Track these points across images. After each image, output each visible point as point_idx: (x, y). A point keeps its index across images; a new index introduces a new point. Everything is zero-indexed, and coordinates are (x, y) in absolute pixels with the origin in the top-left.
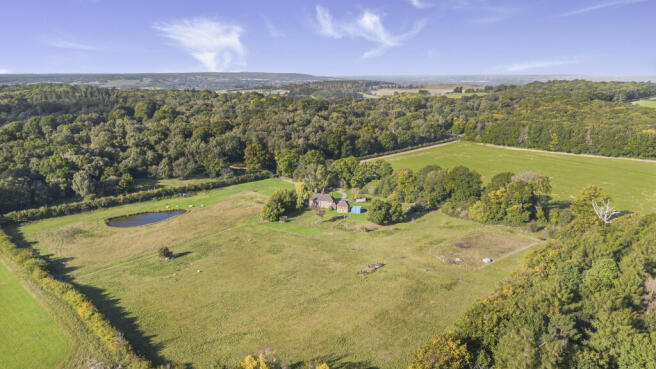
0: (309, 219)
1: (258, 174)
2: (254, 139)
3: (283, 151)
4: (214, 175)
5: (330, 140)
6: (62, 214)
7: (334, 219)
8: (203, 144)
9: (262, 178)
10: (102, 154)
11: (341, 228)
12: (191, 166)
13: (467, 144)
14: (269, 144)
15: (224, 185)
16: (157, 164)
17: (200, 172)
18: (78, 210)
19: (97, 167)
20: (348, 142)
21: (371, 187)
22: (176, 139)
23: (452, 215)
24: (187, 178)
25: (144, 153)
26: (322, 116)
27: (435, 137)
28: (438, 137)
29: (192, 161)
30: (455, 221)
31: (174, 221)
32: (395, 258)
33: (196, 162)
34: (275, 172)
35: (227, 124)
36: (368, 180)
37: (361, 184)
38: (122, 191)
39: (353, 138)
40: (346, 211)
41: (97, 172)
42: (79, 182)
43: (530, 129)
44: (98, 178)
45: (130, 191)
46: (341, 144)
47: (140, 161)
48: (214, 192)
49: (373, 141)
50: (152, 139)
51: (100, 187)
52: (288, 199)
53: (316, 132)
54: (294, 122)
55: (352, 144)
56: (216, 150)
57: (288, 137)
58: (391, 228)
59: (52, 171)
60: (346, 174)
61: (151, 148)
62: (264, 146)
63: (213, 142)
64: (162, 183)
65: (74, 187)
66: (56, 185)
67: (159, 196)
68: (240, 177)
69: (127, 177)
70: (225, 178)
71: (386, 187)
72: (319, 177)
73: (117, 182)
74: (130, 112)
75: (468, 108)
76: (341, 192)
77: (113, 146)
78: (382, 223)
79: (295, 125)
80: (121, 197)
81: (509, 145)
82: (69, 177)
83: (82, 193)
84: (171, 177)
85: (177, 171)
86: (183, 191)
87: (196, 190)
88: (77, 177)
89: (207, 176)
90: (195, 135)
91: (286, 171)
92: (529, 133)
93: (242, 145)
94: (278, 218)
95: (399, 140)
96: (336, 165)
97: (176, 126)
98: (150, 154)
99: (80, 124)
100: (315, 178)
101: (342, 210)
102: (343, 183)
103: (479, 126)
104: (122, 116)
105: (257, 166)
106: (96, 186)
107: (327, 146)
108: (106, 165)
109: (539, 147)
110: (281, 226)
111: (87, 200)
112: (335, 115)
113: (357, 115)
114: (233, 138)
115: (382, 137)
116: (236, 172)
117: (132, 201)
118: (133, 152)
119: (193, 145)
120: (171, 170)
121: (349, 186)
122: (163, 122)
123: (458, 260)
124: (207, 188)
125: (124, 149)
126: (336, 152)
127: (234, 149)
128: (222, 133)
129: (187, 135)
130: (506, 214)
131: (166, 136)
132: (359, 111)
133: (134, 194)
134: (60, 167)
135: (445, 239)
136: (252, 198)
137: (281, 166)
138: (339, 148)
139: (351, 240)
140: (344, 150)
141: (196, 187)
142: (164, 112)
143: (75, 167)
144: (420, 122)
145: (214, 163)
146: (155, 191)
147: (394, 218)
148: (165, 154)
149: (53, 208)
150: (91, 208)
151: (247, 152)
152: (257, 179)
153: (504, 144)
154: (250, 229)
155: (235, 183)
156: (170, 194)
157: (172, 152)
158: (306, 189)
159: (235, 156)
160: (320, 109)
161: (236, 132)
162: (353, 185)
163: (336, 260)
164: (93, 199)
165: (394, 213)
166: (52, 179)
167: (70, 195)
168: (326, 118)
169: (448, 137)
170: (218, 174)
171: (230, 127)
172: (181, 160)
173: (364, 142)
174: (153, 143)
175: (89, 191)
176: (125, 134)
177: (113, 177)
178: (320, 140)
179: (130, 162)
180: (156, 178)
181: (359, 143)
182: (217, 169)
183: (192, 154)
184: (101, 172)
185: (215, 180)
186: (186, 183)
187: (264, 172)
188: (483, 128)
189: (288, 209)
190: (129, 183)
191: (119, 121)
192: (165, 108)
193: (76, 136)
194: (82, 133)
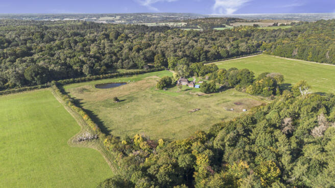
0: (176, 89)
1: (159, 68)
2: (159, 52)
3: (172, 58)
4: (140, 67)
5: (195, 53)
7: (187, 90)
8: (137, 54)
9: (162, 70)
10: (94, 57)
11: (188, 94)
12: (131, 63)
14: (166, 54)
15: (145, 72)
16: (117, 62)
17: (135, 66)
18: (85, 81)
19: (92, 63)
20: (204, 54)
21: (207, 76)
22: (125, 51)
24: (129, 69)
25: (111, 57)
26: (194, 40)
27: (250, 52)
28: (252, 52)
29: (132, 61)
31: (121, 87)
32: (206, 107)
33: (133, 62)
34: (167, 68)
35: (149, 44)
36: (207, 73)
37: (203, 75)
38: (102, 74)
39: (207, 52)
40: (193, 87)
41: (92, 65)
42: (85, 69)
44: (93, 68)
45: (105, 74)
46: (200, 55)
47: (109, 61)
48: (140, 76)
49: (216, 53)
50: (116, 50)
51: (93, 71)
52: (168, 80)
53: (189, 49)
54: (180, 43)
55: (206, 55)
56: (142, 57)
57: (175, 51)
58: (209, 95)
59: (75, 64)
60: (197, 70)
61: (115, 54)
62: (164, 55)
63: (141, 52)
64: (118, 70)
65: (83, 71)
66: (77, 70)
67: (117, 76)
68: (152, 69)
69: (104, 67)
70: (145, 69)
71: (213, 76)
73: (100, 69)
74: (107, 37)
75: (272, 37)
76: (194, 79)
77: (99, 53)
78: (206, 93)
79: (180, 45)
80: (101, 76)
81: (287, 57)
82: (81, 66)
83: (86, 74)
84: (122, 68)
85: (125, 66)
86: (127, 74)
87: (132, 74)
88: (85, 67)
89: (138, 68)
90: (134, 49)
91: (172, 67)
92: (298, 52)
93: (154, 54)
94: (163, 88)
95: (230, 53)
96: (193, 65)
97: (127, 45)
98: (114, 58)
99: (86, 42)
100: (183, 71)
101: (191, 86)
102: (195, 74)
103: (273, 46)
105: (160, 64)
106: (92, 71)
107: (193, 55)
108: (96, 62)
109: (302, 59)
110: (164, 92)
111: (88, 77)
112: (201, 39)
113: (213, 40)
114: (150, 51)
115: (221, 51)
116: (150, 67)
117: (106, 78)
118: (107, 56)
119: (132, 54)
120: (123, 65)
122: (121, 42)
123: (231, 109)
124: (137, 73)
125: (104, 55)
126: (198, 59)
127: (150, 56)
128: (146, 48)
129: (131, 49)
130: (262, 91)
131: (122, 49)
132: (214, 37)
133: (107, 75)
134: (78, 62)
135: (230, 101)
136: (155, 79)
137: (170, 65)
138: (199, 57)
139: (190, 99)
140: (201, 58)
141: (132, 73)
142: (123, 37)
143: (83, 62)
144: (244, 44)
145: (141, 62)
146: (115, 74)
147: (211, 91)
148: (120, 57)
149: (76, 79)
150: (90, 80)
151: (155, 57)
152: (159, 70)
154: (151, 92)
155: (149, 72)
156: (121, 75)
157: (124, 57)
158: (177, 76)
159: (150, 59)
160: (195, 36)
161: (152, 48)
162: (199, 75)
163: (181, 106)
164: (90, 76)
166: (75, 67)
167: (82, 74)
168: (196, 42)
169: (257, 52)
170: (142, 68)
171: (149, 46)
172: (127, 61)
173: (212, 54)
174: (116, 52)
175: (89, 73)
176: (104, 47)
177: (98, 67)
178: (190, 53)
179: (105, 61)
180: (116, 68)
181: (209, 55)
182: (142, 65)
183: (132, 58)
184: (94, 65)
185: (141, 70)
186: (129, 71)
187: (163, 67)
188: (275, 48)
189: (167, 84)
190: (105, 70)
191: (103, 41)
192: (122, 35)
193: (85, 48)
194: (87, 47)
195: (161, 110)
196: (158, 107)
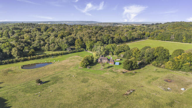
0: (99, 67)
1: (80, 50)
2: (79, 38)
3: (88, 42)
4: (64, 50)
5: (104, 38)
6: (6, 63)
7: (109, 67)
8: (61, 39)
9: (81, 51)
10: (26, 42)
11: (112, 71)
12: (56, 47)
13: (152, 40)
14: (84, 40)
15: (68, 53)
16: (44, 46)
17: (59, 49)
18: (12, 62)
19: (22, 47)
20: (111, 39)
21: (122, 55)
22: (52, 37)
23: (157, 66)
24: (55, 51)
25: (40, 42)
26: (101, 31)
27: (140, 38)
28: (141, 38)
29: (57, 45)
30: (159, 69)
31: (46, 67)
34: (86, 49)
36: (120, 52)
37: (118, 53)
38: (30, 55)
39: (113, 38)
40: (113, 64)
41: (22, 48)
42: (14, 52)
43: (175, 35)
44: (22, 51)
45: (33, 55)
46: (108, 40)
47: (38, 45)
48: (64, 56)
49: (119, 39)
50: (44, 38)
51: (22, 54)
52: (90, 59)
53: (100, 36)
54: (92, 33)
56: (65, 41)
57: (90, 37)
58: (133, 71)
59: (5, 48)
60: (112, 50)
62: (82, 40)
63: (64, 38)
64: (45, 52)
65: (12, 54)
66: (6, 53)
67: (43, 57)
68: (73, 51)
69: (32, 50)
70: (68, 51)
71: (128, 55)
72: (102, 51)
73: (28, 52)
74: (39, 30)
75: (150, 29)
76: (110, 57)
77: (31, 40)
78: (129, 70)
79: (93, 34)
80: (29, 57)
81: (167, 41)
82: (11, 50)
83: (15, 56)
84: (49, 50)
85: (51, 49)
86: (53, 55)
87: (57, 55)
88: (13, 50)
89: (62, 50)
90: (59, 36)
91: (90, 49)
92: (174, 37)
93: (74, 40)
94: (86, 66)
95: (128, 39)
97: (52, 34)
98: (42, 42)
99: (22, 33)
100: (100, 51)
101: (111, 64)
102: (110, 53)
103: (155, 34)
104: (36, 31)
105: (79, 47)
106: (20, 53)
107: (104, 40)
108: (25, 46)
109: (178, 41)
110: (88, 70)
111: (17, 58)
112: (106, 31)
113: (113, 31)
114: (71, 37)
115: (122, 38)
116: (72, 49)
117: (33, 59)
118: (36, 42)
119: (57, 40)
120: (49, 48)
121: (113, 54)
122: (49, 32)
123: (169, 88)
124: (61, 54)
125: (34, 41)
126: (107, 43)
127: (72, 41)
128: (68, 36)
129: (56, 36)
131: (49, 36)
132: (114, 30)
133: (34, 56)
134: (8, 46)
136: (77, 58)
137: (88, 47)
138: (108, 41)
139: (117, 77)
140: (109, 42)
141: (57, 54)
142: (50, 29)
143: (13, 46)
144: (135, 33)
145: (64, 45)
146: (42, 55)
148: (47, 42)
149: (3, 61)
150: (17, 61)
151: (76, 42)
152: (79, 51)
153: (165, 40)
154: (76, 71)
155: (71, 53)
156: (47, 56)
157: (50, 42)
158: (97, 55)
159: (72, 44)
160: (101, 29)
161: (73, 35)
162: (114, 54)
164: (18, 58)
165: (134, 65)
166: (4, 51)
167: (11, 56)
168: (103, 32)
169: (144, 38)
170: (66, 50)
171: (71, 34)
172: (53, 44)
173: (116, 39)
174: (44, 39)
175: (18, 55)
176: (36, 36)
177: (27, 50)
178: (101, 38)
179: (35, 45)
180: (43, 51)
182: (65, 48)
183: (57, 43)
185: (64, 52)
186: (54, 53)
187: (82, 49)
188: (157, 35)
189: (90, 63)
190: (33, 52)
191: (35, 32)
192: (50, 28)
193: (19, 36)
194: (22, 36)
195: (90, 93)
196: (86, 89)
